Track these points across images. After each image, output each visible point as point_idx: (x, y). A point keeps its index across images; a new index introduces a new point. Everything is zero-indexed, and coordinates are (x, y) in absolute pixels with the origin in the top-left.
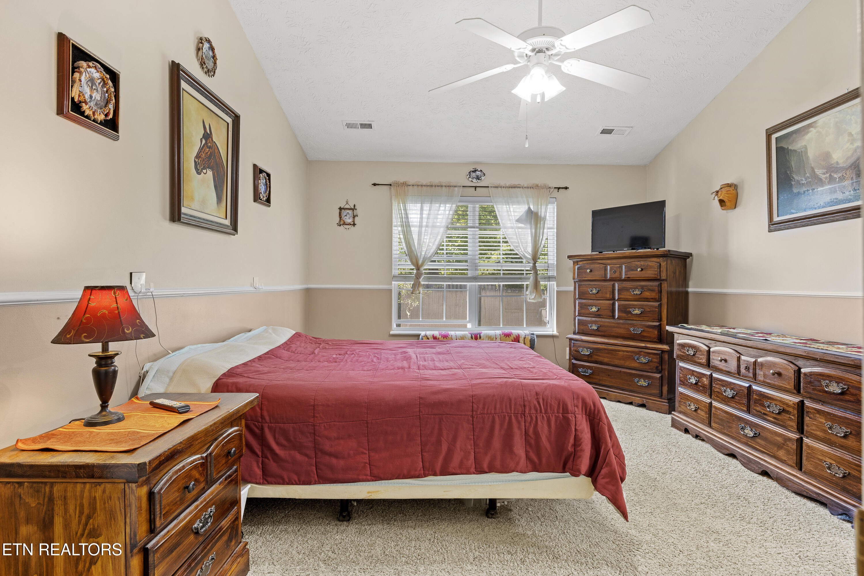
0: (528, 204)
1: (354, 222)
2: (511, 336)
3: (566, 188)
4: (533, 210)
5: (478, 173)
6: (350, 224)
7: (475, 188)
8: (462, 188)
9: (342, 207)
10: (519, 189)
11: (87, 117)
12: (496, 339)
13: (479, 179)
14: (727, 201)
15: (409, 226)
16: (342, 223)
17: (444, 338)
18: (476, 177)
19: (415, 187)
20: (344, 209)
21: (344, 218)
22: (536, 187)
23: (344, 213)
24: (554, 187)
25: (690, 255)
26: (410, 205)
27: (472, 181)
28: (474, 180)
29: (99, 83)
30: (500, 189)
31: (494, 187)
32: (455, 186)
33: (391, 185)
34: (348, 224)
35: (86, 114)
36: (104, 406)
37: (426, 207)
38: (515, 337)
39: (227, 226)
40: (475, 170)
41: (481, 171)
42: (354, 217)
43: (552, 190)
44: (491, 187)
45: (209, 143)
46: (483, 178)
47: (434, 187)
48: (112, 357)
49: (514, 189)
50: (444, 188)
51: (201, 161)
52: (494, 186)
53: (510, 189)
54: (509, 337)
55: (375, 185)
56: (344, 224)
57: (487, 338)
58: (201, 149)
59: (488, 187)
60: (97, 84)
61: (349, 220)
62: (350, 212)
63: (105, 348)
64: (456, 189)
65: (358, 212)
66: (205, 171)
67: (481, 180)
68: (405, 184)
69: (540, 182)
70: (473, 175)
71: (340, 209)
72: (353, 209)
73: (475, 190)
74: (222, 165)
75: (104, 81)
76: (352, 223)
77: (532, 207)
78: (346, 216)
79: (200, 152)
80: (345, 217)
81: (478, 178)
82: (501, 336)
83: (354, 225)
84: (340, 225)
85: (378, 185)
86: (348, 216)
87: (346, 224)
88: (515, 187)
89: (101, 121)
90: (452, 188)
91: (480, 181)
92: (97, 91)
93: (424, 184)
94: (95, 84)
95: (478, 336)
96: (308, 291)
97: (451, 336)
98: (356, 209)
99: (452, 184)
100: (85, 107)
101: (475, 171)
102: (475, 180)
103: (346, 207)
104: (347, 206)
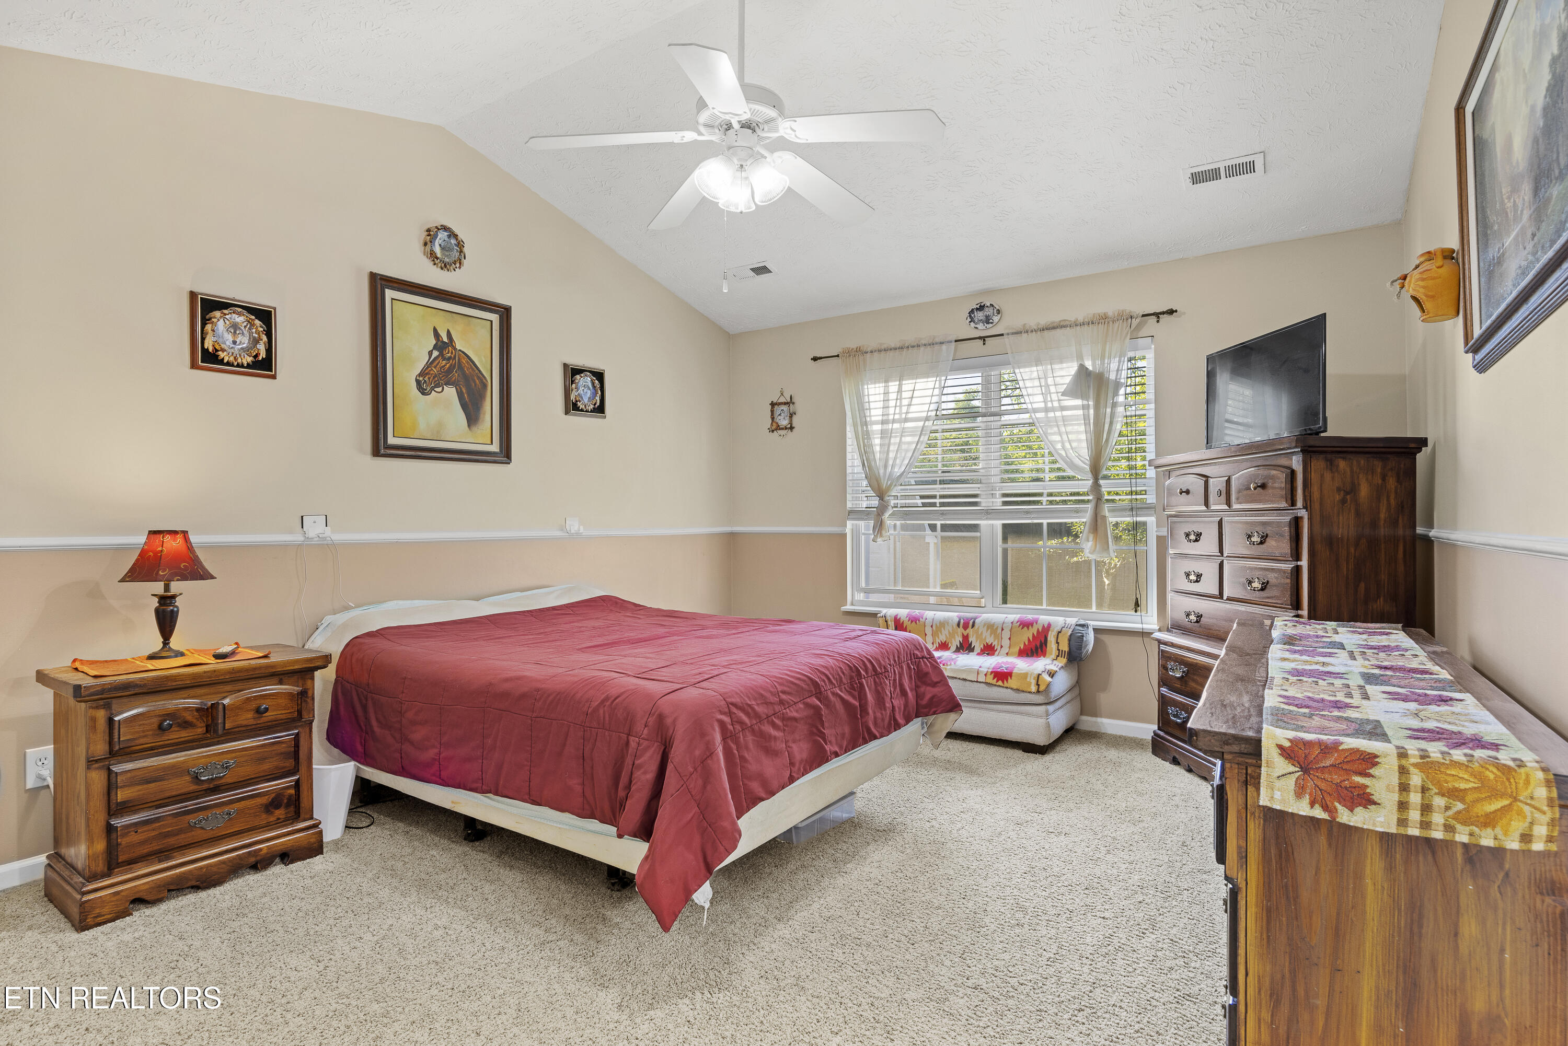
0: (1080, 357)
1: (791, 424)
2: (1032, 626)
3: (1171, 312)
4: (1090, 368)
5: (989, 311)
6: (786, 429)
7: (984, 340)
8: (954, 343)
9: (775, 401)
10: (1063, 330)
11: (228, 364)
12: (1002, 630)
13: (988, 323)
14: (1424, 298)
15: (866, 424)
16: (774, 427)
17: (912, 622)
18: (983, 318)
19: (876, 354)
20: (776, 404)
21: (777, 419)
22: (1103, 319)
23: (778, 410)
24: (1141, 314)
25: (1423, 442)
26: (869, 386)
27: (976, 328)
28: (980, 326)
29: (245, 327)
30: (1024, 335)
31: (1013, 334)
32: (942, 343)
33: (838, 356)
34: (782, 429)
35: (225, 361)
36: (166, 642)
37: (893, 386)
38: (1040, 630)
39: (495, 453)
40: (980, 306)
41: (992, 305)
42: (791, 416)
43: (1135, 322)
44: (1008, 334)
45: (448, 353)
46: (996, 319)
47: (905, 350)
48: (174, 597)
49: (1053, 332)
50: (922, 348)
51: (429, 378)
52: (1014, 331)
53: (1046, 332)
54: (1028, 628)
55: (815, 359)
56: (778, 428)
57: (986, 627)
58: (429, 365)
59: (1002, 335)
60: (243, 328)
61: (784, 422)
62: (785, 408)
63: (167, 588)
64: (944, 347)
65: (799, 407)
66: (439, 389)
67: (992, 323)
68: (859, 352)
69: (1110, 307)
70: (980, 315)
71: (773, 405)
72: (790, 403)
73: (984, 344)
74: (478, 378)
75: (251, 323)
76: (789, 426)
77: (1089, 364)
78: (780, 415)
79: (428, 367)
80: (779, 417)
81: (987, 320)
82: (1015, 624)
83: (792, 428)
84: (773, 431)
85: (821, 358)
86: (782, 414)
87: (780, 429)
88: (1054, 328)
89: (248, 364)
90: (936, 347)
91: (991, 325)
92: (243, 334)
93: (893, 346)
94: (240, 328)
95: (971, 622)
96: (732, 535)
97: (924, 620)
98: (793, 403)
99: (937, 340)
100: (222, 355)
101: (981, 308)
102: (981, 324)
103: (780, 401)
104: (782, 400)
